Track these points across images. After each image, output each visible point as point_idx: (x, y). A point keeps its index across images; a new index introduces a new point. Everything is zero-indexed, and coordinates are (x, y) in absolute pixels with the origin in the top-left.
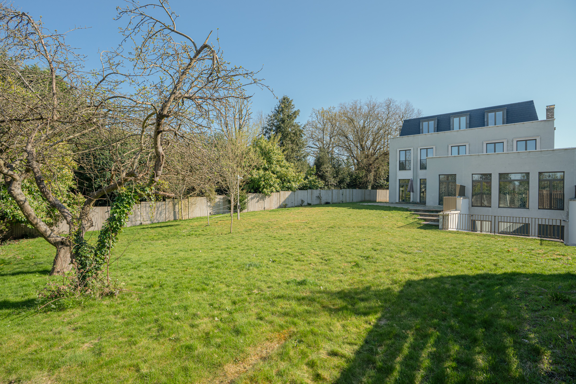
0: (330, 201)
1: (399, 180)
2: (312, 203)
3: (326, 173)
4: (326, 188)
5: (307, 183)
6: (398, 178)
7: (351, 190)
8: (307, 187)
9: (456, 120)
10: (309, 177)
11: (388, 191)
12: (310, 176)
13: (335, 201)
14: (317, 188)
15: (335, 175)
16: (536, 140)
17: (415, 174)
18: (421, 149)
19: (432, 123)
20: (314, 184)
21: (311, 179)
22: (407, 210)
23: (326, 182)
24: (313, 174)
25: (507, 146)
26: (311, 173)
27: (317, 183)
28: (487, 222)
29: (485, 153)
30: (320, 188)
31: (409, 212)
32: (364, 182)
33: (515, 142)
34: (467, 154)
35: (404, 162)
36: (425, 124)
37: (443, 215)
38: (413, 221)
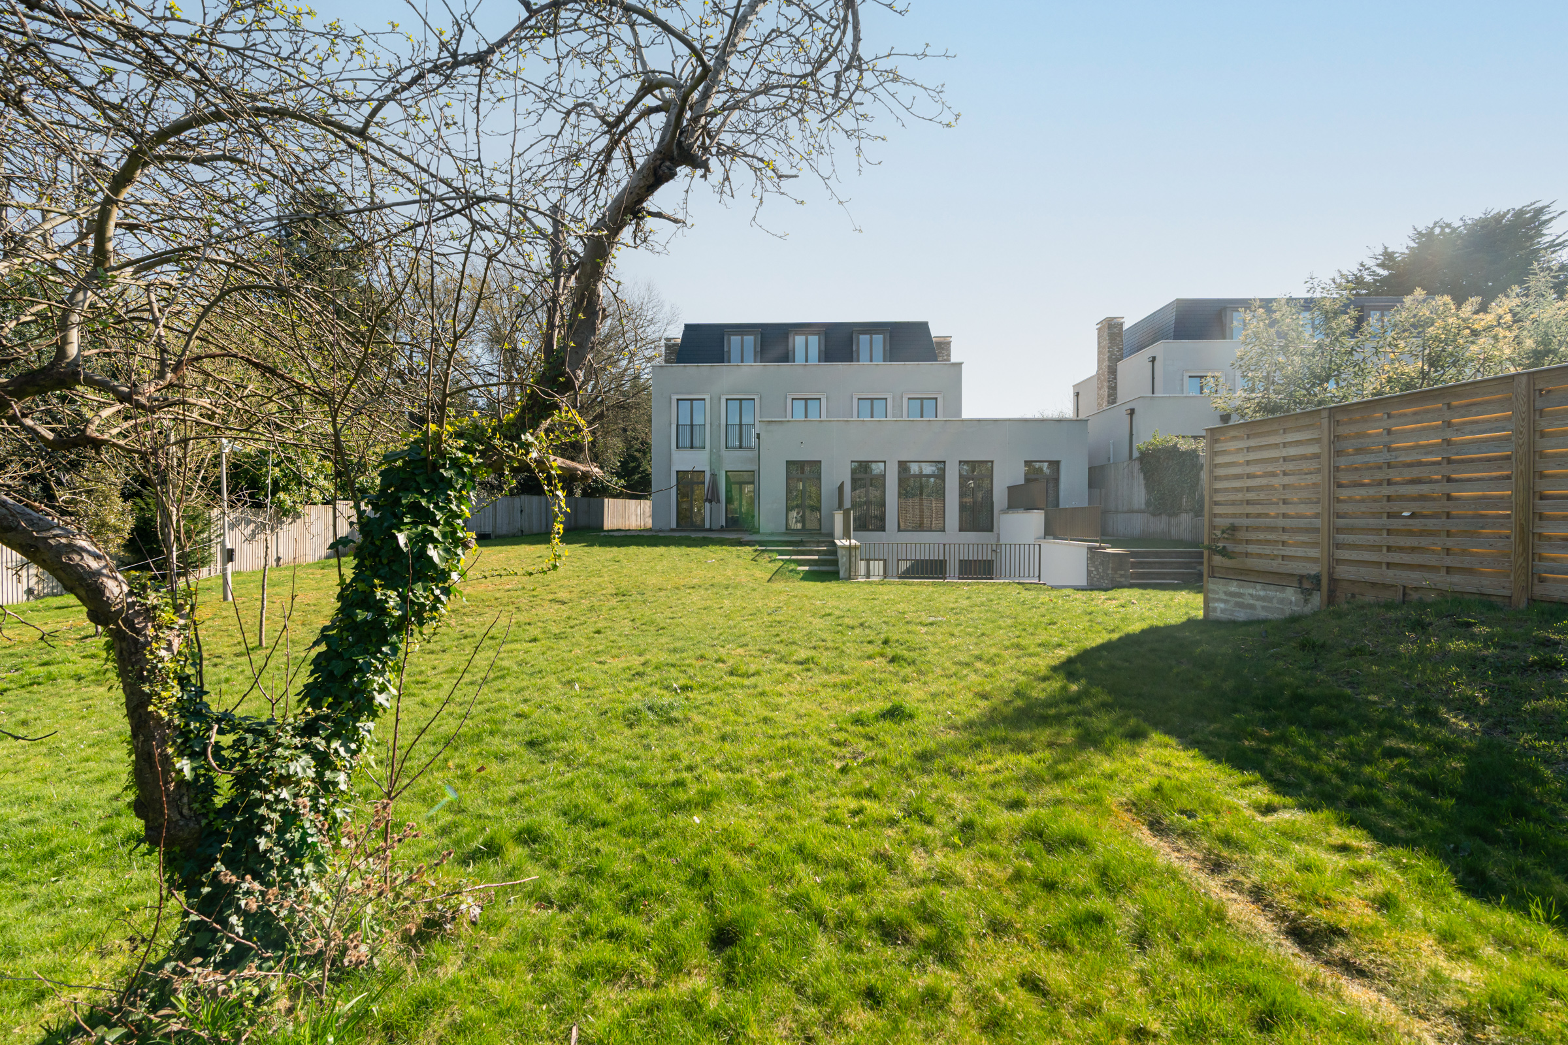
1: (677, 472)
6: (675, 468)
9: (799, 340)
11: (649, 502)
13: (503, 529)
16: (936, 399)
17: (715, 459)
18: (727, 400)
19: (749, 340)
22: (740, 543)
25: (893, 407)
29: (855, 418)
31: (750, 549)
33: (905, 401)
34: (823, 418)
35: (688, 428)
36: (735, 340)
37: (850, 548)
38: (774, 567)
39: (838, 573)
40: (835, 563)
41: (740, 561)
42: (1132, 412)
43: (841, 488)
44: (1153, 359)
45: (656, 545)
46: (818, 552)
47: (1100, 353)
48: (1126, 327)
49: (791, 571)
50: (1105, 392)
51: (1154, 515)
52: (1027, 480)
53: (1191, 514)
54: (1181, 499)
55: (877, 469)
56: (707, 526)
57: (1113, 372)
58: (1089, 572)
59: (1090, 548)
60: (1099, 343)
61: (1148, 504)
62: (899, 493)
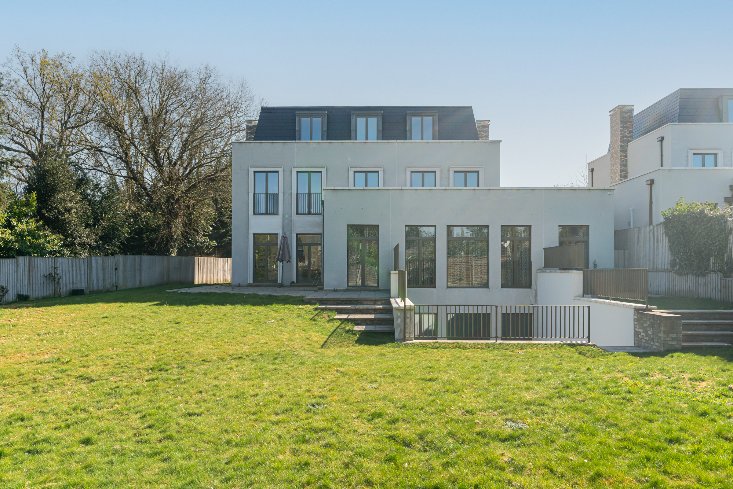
0: (82, 286)
1: (254, 234)
2: (33, 295)
3: (67, 215)
4: (67, 252)
5: (11, 238)
6: (251, 232)
7: (137, 257)
8: (11, 249)
9: (360, 122)
10: (14, 223)
11: (230, 260)
12: (19, 221)
13: (98, 285)
14: (42, 252)
15: (91, 222)
16: (478, 172)
17: (287, 224)
18: (298, 172)
19: (317, 121)
20: (32, 243)
21: (22, 227)
22: (302, 301)
23: (66, 237)
24: (26, 215)
25: (441, 178)
26: (21, 212)
27: (42, 240)
28: (431, 316)
29: (408, 187)
30: (50, 253)
31: (311, 307)
32: (163, 241)
33: (451, 173)
34: (381, 187)
35: (264, 196)
36: (305, 120)
37: (404, 310)
38: (331, 327)
39: (393, 333)
40: (391, 322)
41: (300, 321)
42: (651, 183)
43: (396, 249)
44: (662, 139)
45: (223, 304)
46: (375, 311)
47: (612, 135)
48: (635, 113)
49: (347, 332)
50: (618, 168)
51: (680, 274)
52: (561, 243)
53: (720, 275)
54: (709, 260)
55: (427, 232)
56: (280, 281)
57: (624, 150)
58: (636, 334)
59: (637, 310)
60: (612, 127)
61: (673, 264)
62: (448, 254)
